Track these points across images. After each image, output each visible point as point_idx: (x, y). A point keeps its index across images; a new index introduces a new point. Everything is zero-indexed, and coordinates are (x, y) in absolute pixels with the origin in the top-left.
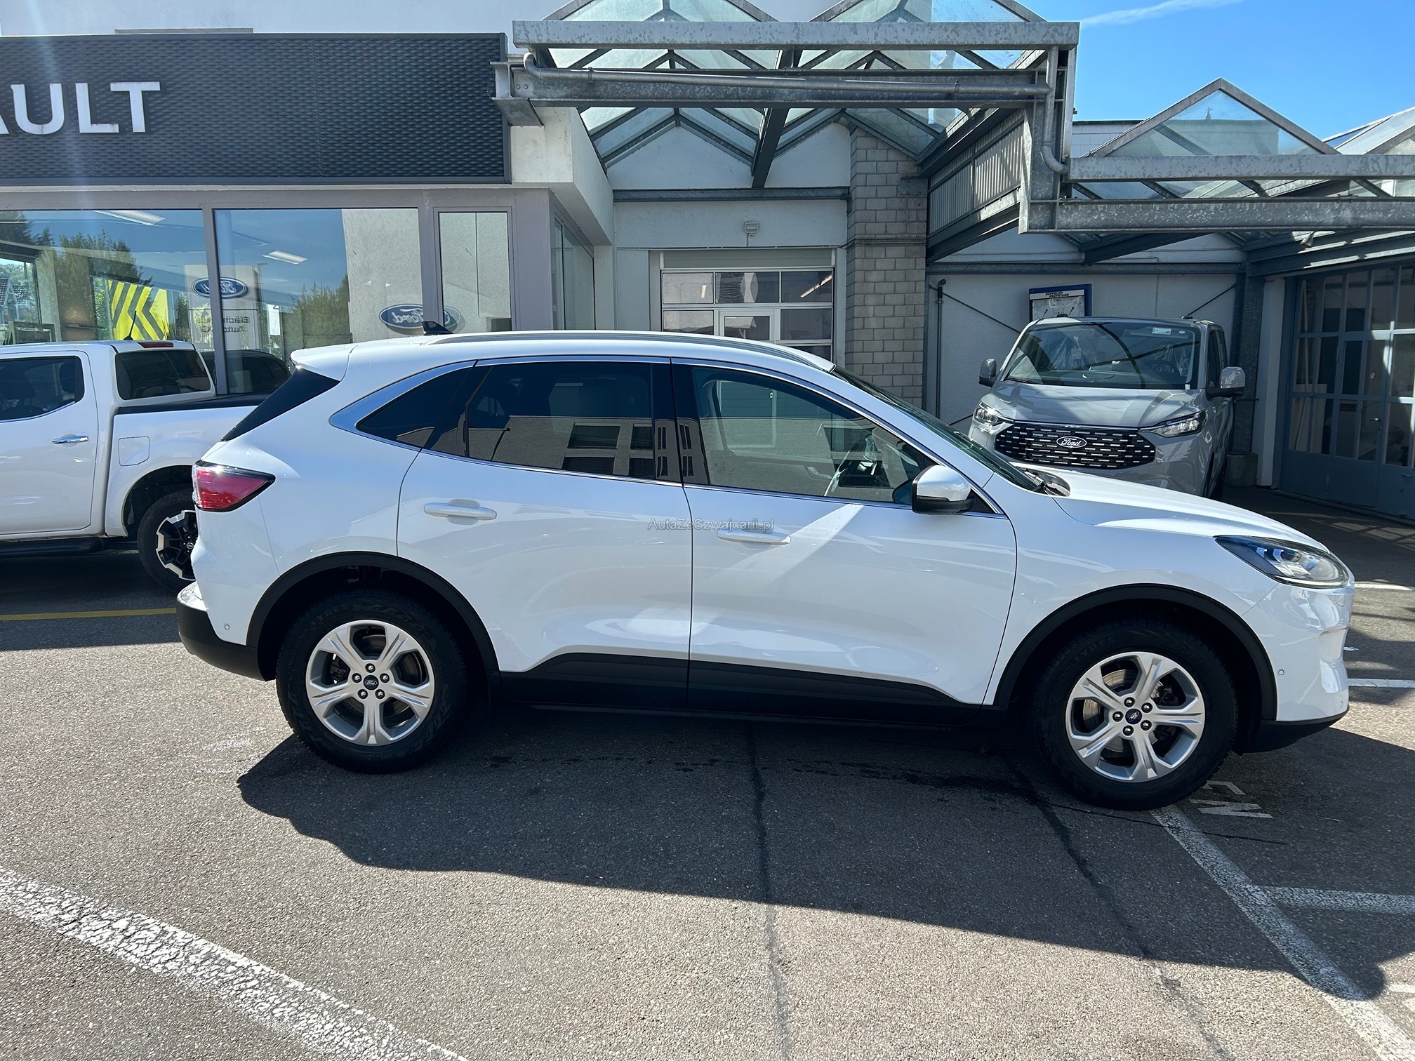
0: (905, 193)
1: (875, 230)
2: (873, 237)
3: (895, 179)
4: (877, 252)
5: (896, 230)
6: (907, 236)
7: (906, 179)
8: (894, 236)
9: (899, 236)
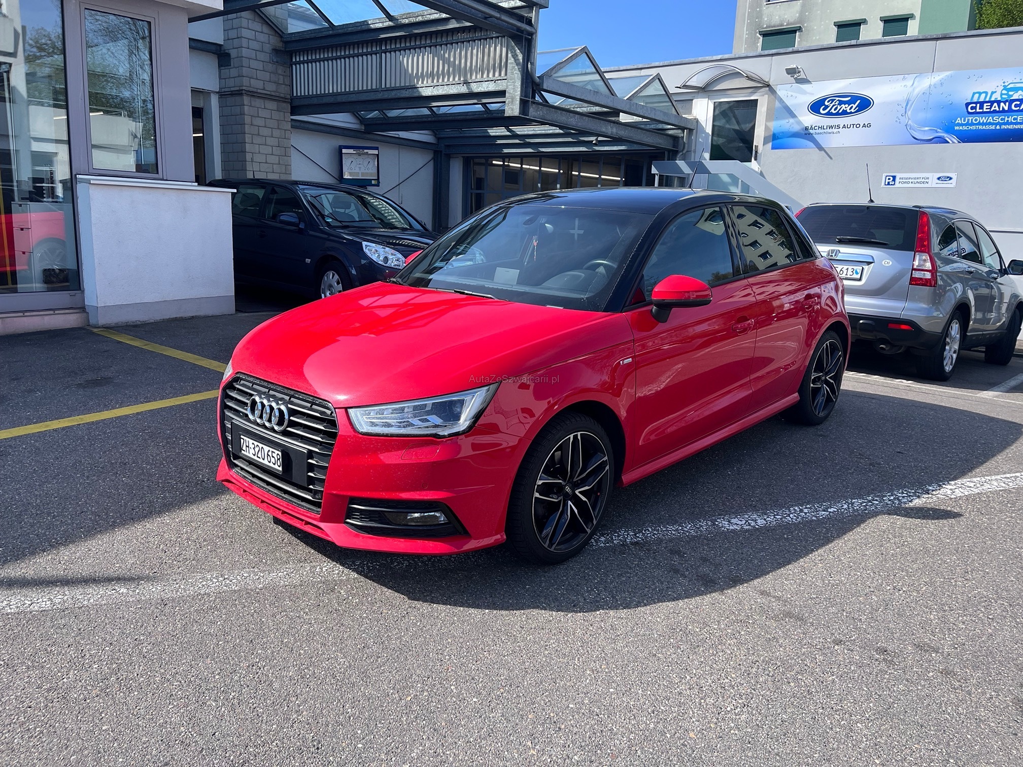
0: (275, 60)
1: (257, 85)
2: (255, 90)
3: (268, 48)
4: (258, 102)
5: (271, 88)
6: (277, 94)
7: (276, 51)
8: (269, 93)
9: (273, 94)
